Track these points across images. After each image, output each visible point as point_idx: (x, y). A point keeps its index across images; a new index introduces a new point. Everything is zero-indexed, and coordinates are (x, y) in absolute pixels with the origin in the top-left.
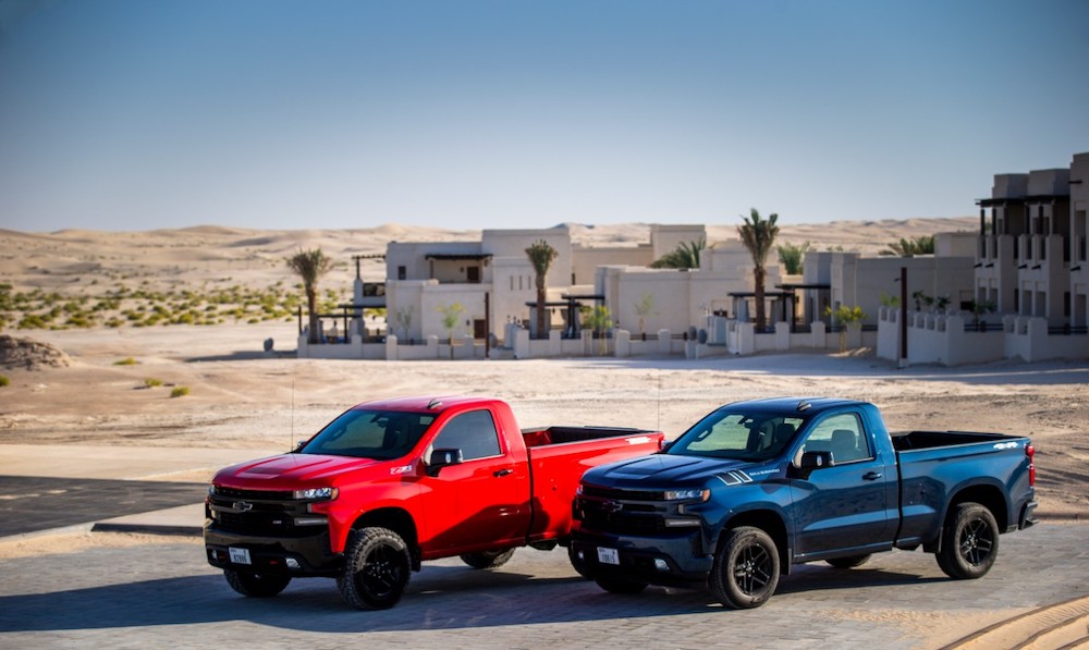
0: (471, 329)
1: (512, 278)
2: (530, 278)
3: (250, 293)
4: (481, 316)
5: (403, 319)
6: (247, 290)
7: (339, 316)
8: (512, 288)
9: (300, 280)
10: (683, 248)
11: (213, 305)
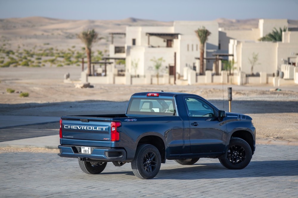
0: (168, 70)
1: (188, 46)
2: (197, 46)
3: (59, 52)
4: (172, 64)
5: (134, 65)
6: (57, 50)
7: (102, 63)
8: (188, 50)
9: (84, 45)
10: (275, 31)
11: (40, 57)
